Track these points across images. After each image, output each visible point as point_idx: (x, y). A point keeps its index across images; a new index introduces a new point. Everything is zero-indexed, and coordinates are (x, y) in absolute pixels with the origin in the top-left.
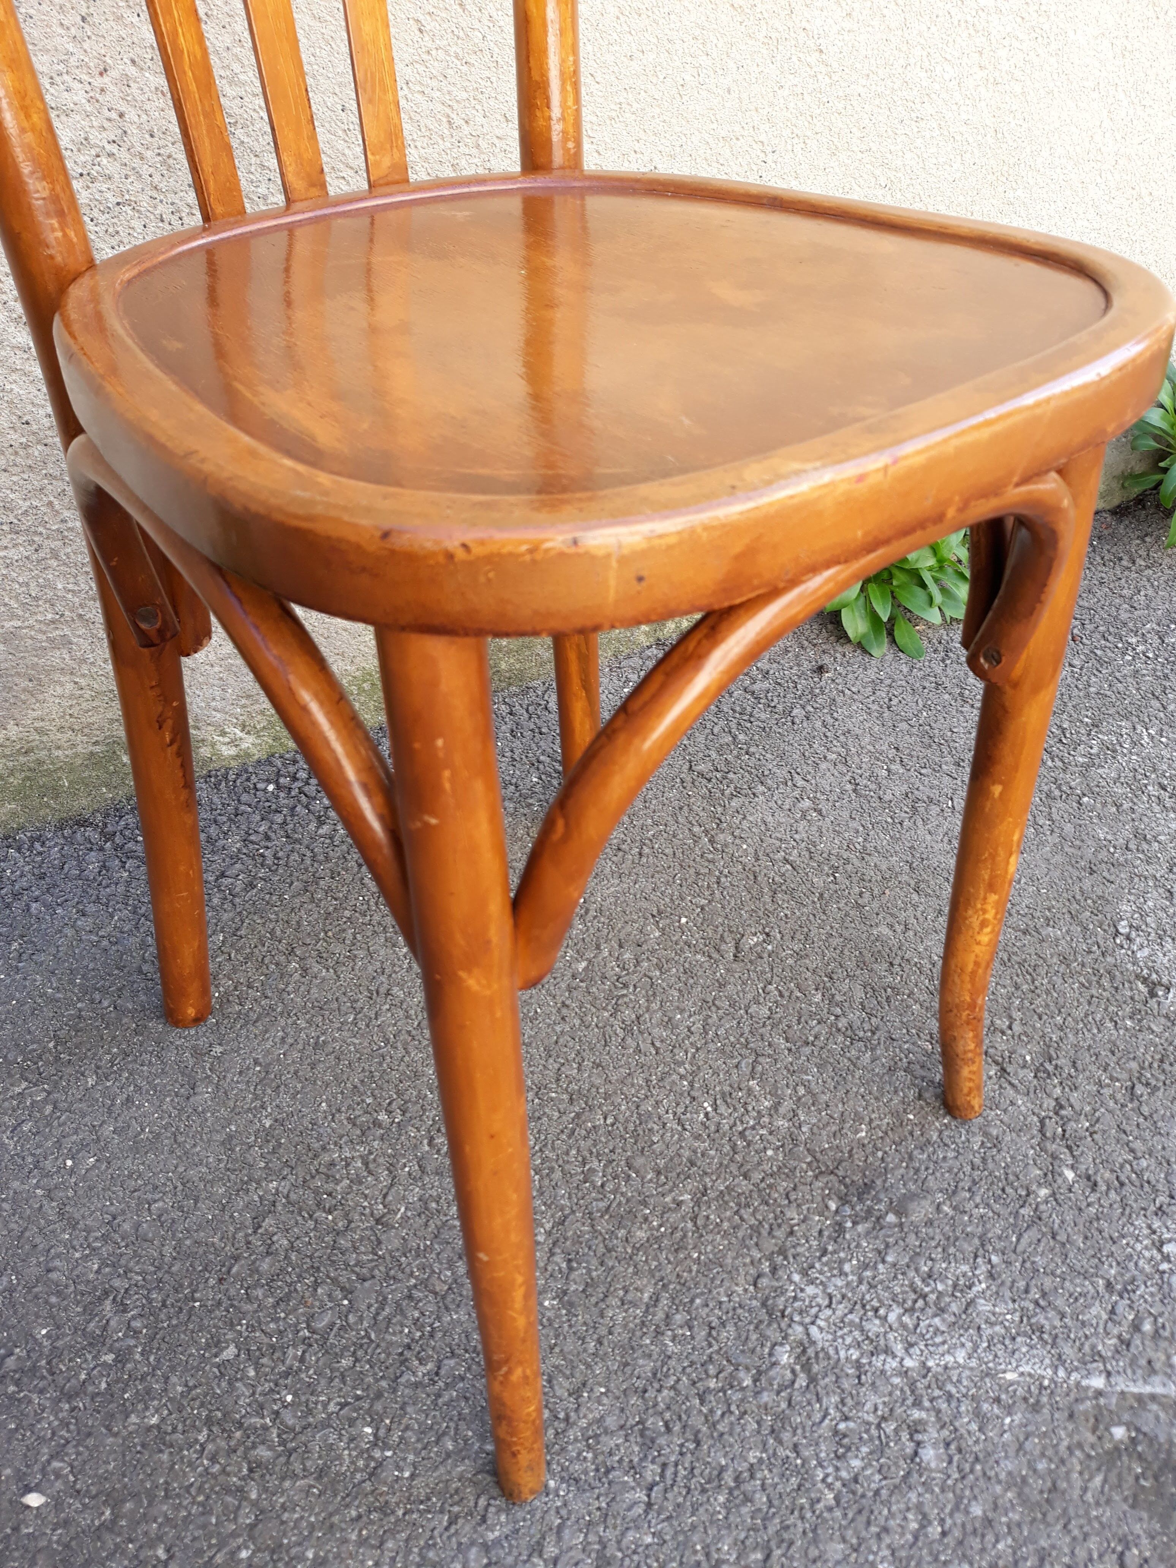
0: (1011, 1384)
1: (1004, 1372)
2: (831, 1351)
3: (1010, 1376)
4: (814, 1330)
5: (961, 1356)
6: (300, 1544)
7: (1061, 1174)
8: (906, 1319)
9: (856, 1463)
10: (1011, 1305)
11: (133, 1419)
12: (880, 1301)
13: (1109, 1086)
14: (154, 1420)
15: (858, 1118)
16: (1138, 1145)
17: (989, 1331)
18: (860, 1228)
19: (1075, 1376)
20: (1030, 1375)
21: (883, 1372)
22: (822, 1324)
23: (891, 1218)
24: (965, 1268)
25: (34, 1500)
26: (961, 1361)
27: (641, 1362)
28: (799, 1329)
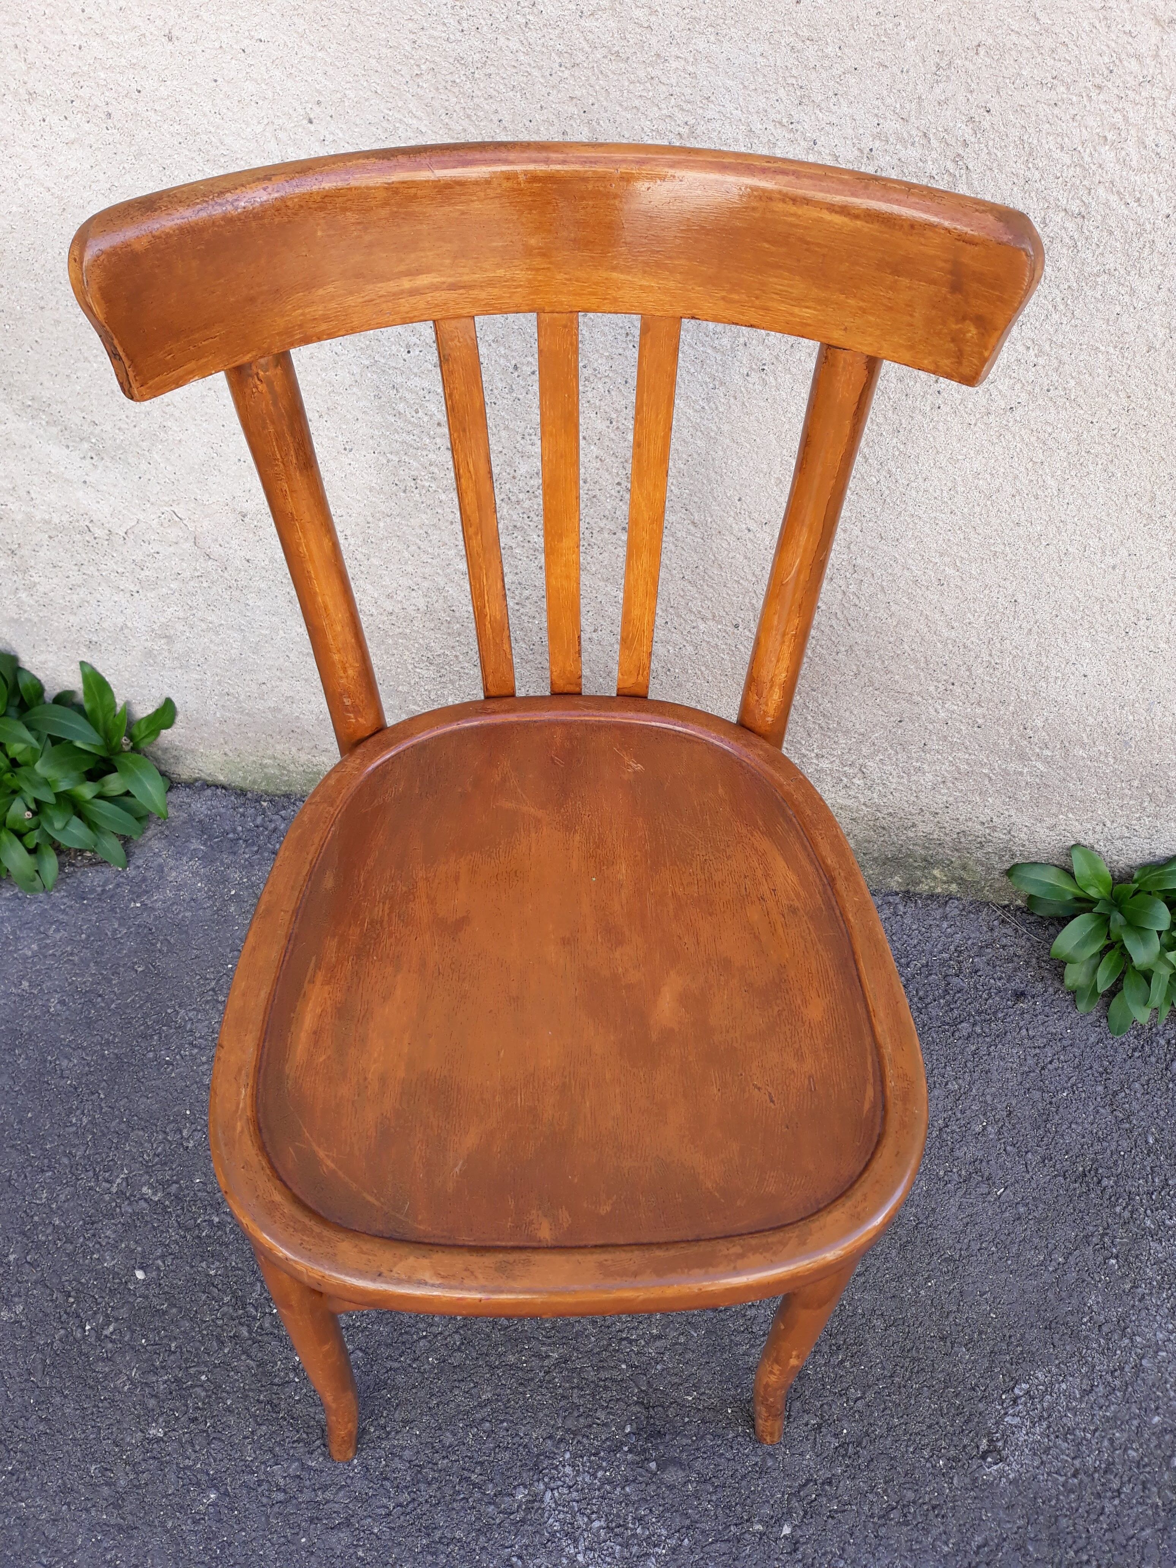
2: (546, 1515)
4: (549, 1494)
6: (228, 1393)
7: (781, 1526)
8: (603, 1532)
11: (204, 1264)
12: (599, 1509)
13: (877, 1494)
14: (212, 1272)
15: (696, 1387)
16: (851, 1549)
18: (629, 1456)
21: (563, 1550)
22: (556, 1494)
23: (653, 1465)
24: (664, 1532)
25: (140, 1275)
27: (448, 1434)
28: (542, 1487)
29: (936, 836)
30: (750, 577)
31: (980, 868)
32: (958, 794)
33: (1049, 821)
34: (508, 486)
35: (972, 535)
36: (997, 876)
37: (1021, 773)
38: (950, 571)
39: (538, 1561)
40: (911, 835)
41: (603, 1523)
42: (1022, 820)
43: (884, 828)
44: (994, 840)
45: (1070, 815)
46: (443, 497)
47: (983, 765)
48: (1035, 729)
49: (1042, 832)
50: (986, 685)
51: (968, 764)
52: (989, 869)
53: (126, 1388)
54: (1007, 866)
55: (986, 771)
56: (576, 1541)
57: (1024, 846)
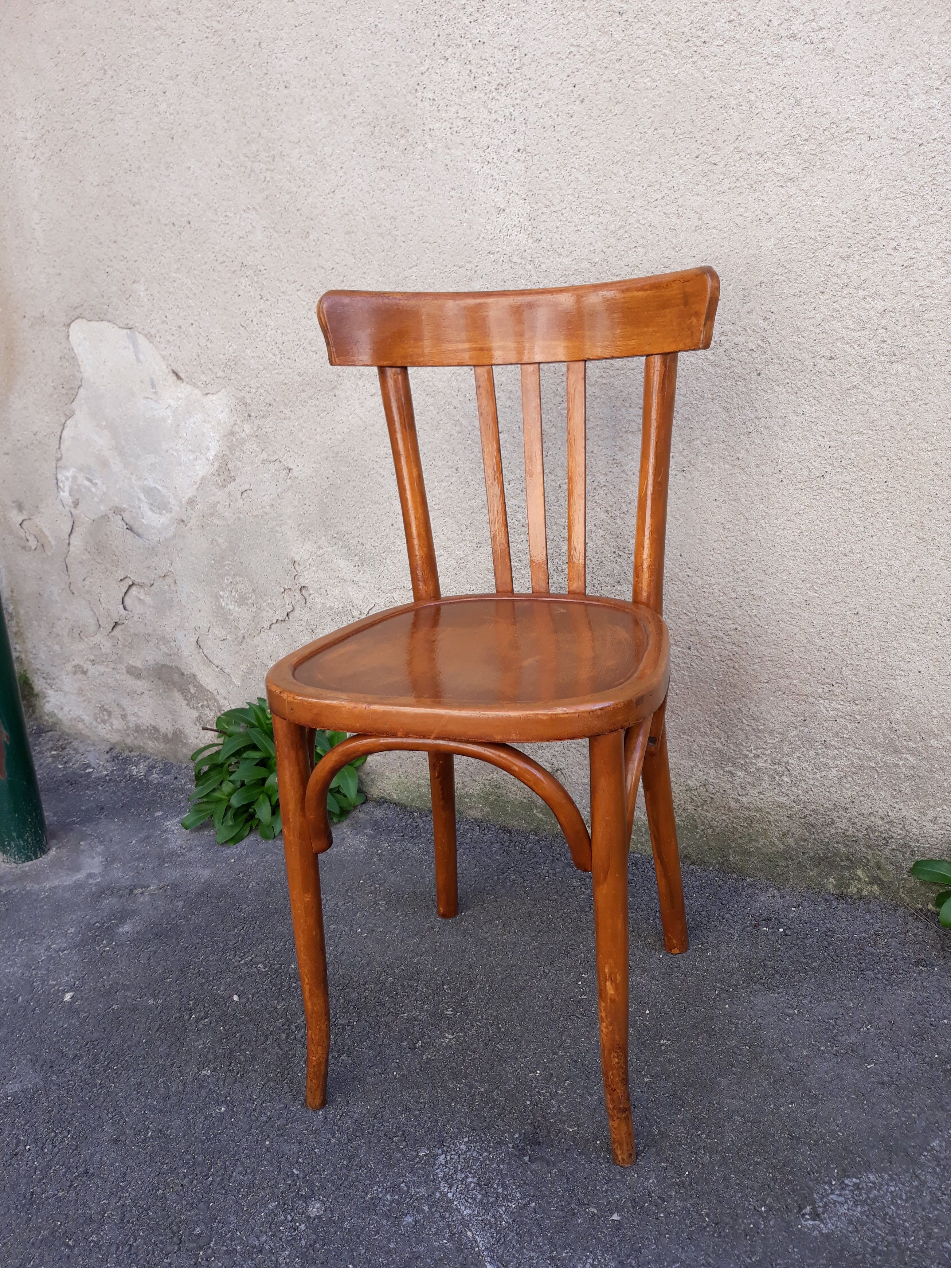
0: (466, 1236)
1: (470, 1231)
2: (436, 1167)
3: (469, 1234)
4: (443, 1157)
5: (468, 1211)
8: (472, 1185)
9: (388, 1197)
10: (510, 1221)
11: (276, 1002)
12: (475, 1172)
17: (489, 1217)
18: (511, 1150)
19: (488, 1259)
20: (476, 1241)
21: (439, 1188)
22: (448, 1158)
23: (526, 1159)
24: (518, 1195)
25: (236, 998)
26: (465, 1213)
28: (440, 1151)
29: (851, 833)
30: (693, 610)
31: (890, 867)
32: (857, 788)
33: (931, 814)
34: (557, 560)
35: (819, 566)
36: (906, 876)
37: (897, 765)
38: (811, 593)
39: (419, 1190)
40: (833, 831)
41: (475, 1180)
42: (911, 814)
43: (812, 825)
44: (895, 836)
45: (945, 807)
46: (524, 572)
47: (870, 759)
48: (897, 722)
49: (929, 827)
50: (855, 685)
51: (859, 758)
52: (899, 868)
53: (200, 1047)
54: (911, 864)
55: (873, 765)
56: (450, 1188)
57: (918, 841)
